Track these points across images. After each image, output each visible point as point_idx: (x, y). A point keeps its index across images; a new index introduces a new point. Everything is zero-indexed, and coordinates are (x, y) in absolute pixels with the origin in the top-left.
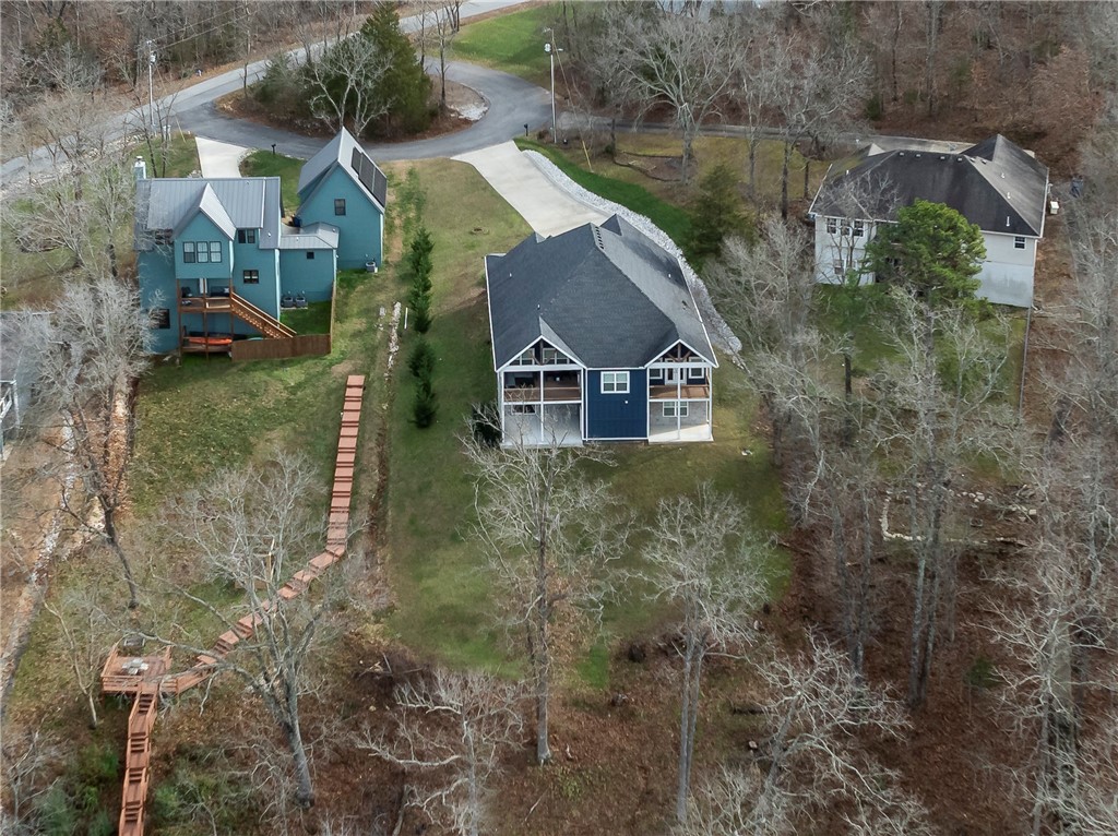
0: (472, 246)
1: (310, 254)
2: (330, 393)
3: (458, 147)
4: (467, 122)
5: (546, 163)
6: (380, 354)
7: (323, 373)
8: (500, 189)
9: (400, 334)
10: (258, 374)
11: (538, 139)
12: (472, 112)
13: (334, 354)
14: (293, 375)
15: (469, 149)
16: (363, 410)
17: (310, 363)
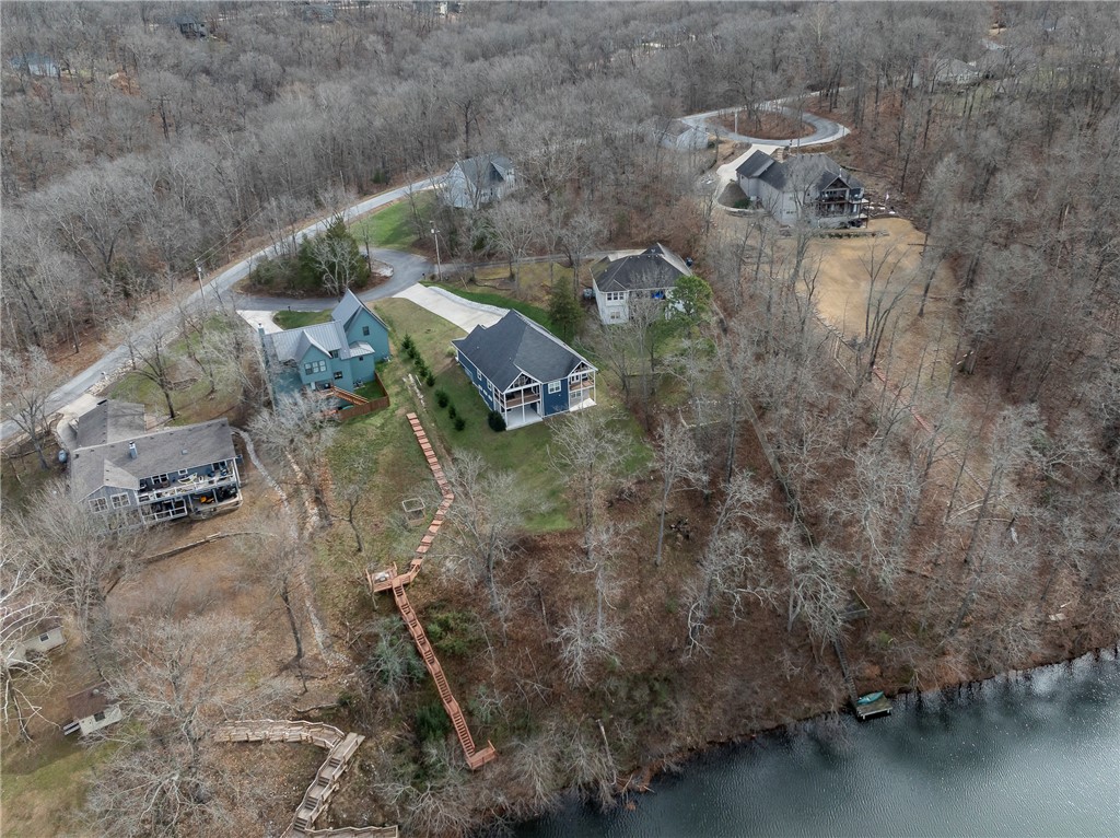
0: (431, 339)
1: (361, 358)
2: (401, 425)
3: (391, 291)
4: (386, 277)
5: (443, 291)
6: (416, 401)
7: (392, 416)
8: (429, 308)
9: (420, 389)
10: (358, 424)
11: (432, 280)
12: (387, 272)
13: (392, 406)
14: (377, 420)
15: (398, 292)
16: (424, 429)
17: (382, 412)
